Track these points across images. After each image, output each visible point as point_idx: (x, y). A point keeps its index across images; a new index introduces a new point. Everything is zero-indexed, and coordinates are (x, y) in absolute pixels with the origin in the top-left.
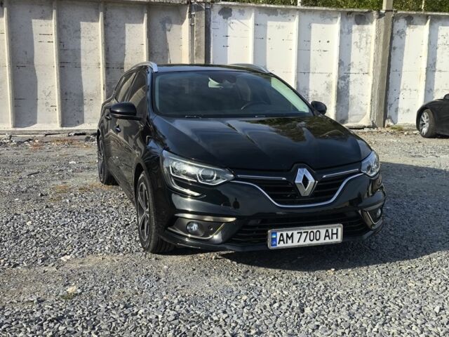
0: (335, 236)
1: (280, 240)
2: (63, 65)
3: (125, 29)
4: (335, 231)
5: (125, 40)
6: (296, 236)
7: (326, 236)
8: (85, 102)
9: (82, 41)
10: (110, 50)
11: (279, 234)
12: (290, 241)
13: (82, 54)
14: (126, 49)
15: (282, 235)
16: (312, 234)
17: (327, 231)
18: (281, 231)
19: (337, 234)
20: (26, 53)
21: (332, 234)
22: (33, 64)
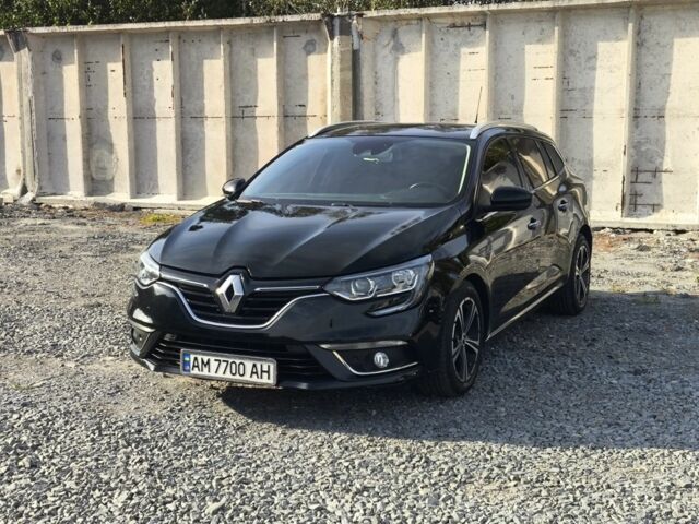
0: (265, 375)
1: (194, 366)
2: (565, 114)
3: (671, 48)
4: (265, 369)
5: (670, 69)
6: (214, 365)
7: (252, 373)
8: (595, 174)
9: (599, 73)
10: (643, 86)
11: (193, 357)
12: (206, 370)
13: (597, 94)
14: (672, 82)
15: (196, 359)
16: (234, 365)
17: (254, 365)
18: (196, 353)
19: (268, 372)
20: (513, 98)
21: (262, 371)
22: (522, 115)
